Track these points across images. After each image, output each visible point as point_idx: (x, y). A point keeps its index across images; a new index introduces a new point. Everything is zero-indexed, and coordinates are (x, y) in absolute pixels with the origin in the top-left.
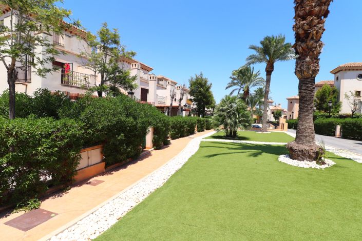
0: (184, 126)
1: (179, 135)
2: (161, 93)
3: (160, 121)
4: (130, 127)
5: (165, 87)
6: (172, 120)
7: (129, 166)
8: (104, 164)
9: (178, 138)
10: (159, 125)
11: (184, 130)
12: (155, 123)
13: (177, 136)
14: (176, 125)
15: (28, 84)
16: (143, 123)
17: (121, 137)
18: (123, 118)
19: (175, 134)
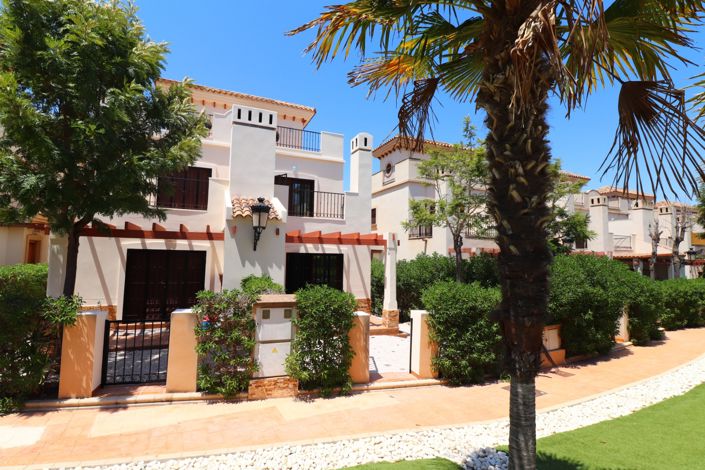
0: (696, 301)
1: (686, 322)
2: (617, 227)
3: (642, 291)
4: (598, 302)
5: (624, 211)
6: (665, 288)
7: (599, 363)
8: (563, 352)
9: (682, 328)
10: (641, 299)
11: (697, 312)
12: (632, 295)
13: (679, 323)
14: (675, 300)
15: (429, 240)
16: (618, 295)
17: (589, 315)
18: (590, 289)
19: (674, 320)
